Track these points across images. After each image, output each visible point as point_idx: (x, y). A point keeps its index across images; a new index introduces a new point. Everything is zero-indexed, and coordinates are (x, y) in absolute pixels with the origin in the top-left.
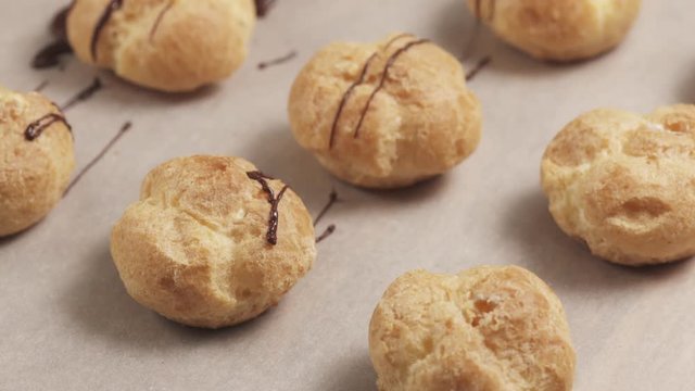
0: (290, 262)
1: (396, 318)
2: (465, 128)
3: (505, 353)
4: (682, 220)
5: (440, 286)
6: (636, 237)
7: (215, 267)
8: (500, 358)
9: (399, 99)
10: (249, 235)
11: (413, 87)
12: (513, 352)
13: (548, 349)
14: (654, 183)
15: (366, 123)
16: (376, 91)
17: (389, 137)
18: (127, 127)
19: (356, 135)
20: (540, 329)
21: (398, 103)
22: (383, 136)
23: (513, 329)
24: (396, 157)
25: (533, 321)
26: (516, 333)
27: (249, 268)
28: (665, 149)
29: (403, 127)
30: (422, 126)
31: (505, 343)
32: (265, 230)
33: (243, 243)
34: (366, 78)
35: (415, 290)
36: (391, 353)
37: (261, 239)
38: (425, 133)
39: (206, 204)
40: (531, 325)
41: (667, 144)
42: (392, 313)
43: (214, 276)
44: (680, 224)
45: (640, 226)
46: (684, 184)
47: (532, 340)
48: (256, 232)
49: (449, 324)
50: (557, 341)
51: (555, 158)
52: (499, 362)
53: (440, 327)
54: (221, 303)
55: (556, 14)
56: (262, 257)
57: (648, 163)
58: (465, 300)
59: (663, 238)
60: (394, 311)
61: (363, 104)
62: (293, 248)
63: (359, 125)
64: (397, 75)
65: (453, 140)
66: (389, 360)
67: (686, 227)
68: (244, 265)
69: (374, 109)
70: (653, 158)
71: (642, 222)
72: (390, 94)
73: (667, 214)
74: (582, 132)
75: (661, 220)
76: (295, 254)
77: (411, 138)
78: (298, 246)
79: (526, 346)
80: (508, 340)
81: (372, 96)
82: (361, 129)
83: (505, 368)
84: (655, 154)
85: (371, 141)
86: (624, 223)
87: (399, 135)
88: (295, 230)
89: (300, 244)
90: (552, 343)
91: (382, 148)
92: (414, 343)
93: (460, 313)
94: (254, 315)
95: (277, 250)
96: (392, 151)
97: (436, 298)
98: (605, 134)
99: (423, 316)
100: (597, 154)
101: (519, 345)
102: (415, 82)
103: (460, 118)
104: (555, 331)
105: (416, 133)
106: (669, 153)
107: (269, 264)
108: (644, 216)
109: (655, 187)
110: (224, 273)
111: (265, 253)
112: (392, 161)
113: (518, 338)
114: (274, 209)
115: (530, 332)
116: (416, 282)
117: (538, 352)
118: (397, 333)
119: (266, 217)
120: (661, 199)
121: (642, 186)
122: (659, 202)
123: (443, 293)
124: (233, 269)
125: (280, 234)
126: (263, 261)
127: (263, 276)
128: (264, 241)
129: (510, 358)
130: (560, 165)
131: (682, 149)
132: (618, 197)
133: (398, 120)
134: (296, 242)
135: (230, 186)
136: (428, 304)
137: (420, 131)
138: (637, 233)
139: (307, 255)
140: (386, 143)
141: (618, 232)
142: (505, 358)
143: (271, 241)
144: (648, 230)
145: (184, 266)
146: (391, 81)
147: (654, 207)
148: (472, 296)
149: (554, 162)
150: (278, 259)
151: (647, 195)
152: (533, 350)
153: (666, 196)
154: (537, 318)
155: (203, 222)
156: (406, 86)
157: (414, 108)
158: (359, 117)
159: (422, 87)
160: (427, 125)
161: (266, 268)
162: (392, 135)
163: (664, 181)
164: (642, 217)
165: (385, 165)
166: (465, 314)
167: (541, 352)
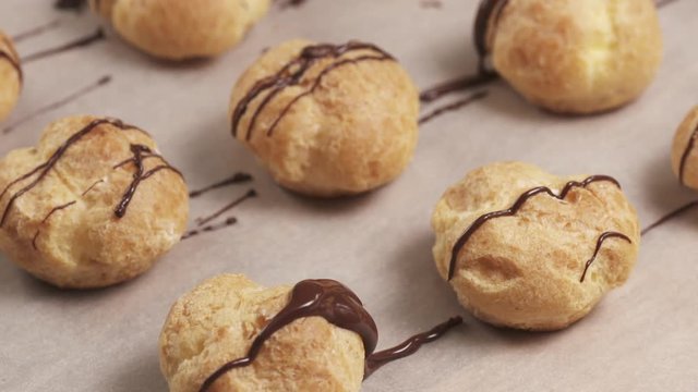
0: (135, 239)
1: (184, 314)
2: (382, 152)
3: (265, 373)
4: (533, 289)
5: (237, 293)
6: (484, 295)
7: (57, 226)
8: (260, 377)
9: (323, 107)
10: (101, 203)
11: (340, 99)
12: (275, 374)
13: (312, 381)
14: (514, 245)
15: (281, 125)
16: (303, 95)
17: (302, 143)
18: (105, 81)
19: (270, 133)
20: (309, 358)
21: (322, 111)
22: (295, 141)
23: (280, 352)
24: (307, 164)
25: (303, 348)
26: (282, 355)
27: (90, 235)
28: (541, 214)
29: (319, 136)
30: (336, 139)
31: (268, 364)
32: (116, 202)
33: (93, 209)
34: (301, 80)
35: (214, 292)
36: (168, 346)
37: (111, 209)
38: (336, 147)
39: (72, 164)
40: (300, 351)
41: (544, 210)
42: (182, 308)
43: (54, 235)
44: (530, 292)
45: (490, 285)
46: (544, 253)
47: (297, 367)
48: (108, 201)
49: (222, 332)
50: (325, 375)
51: (450, 200)
52: (256, 380)
53: (214, 333)
54: (57, 263)
55: (542, 61)
56: (105, 227)
57: (519, 224)
58: (249, 313)
59: (511, 303)
60: (185, 307)
61: (285, 104)
62: (142, 225)
63: (275, 125)
64: (328, 84)
65: (366, 160)
66: (165, 353)
67: (536, 297)
68: (87, 231)
69: (294, 112)
70: (526, 220)
71: (494, 282)
72: (317, 101)
73: (518, 279)
74: (478, 180)
75: (510, 284)
76: (142, 231)
77: (323, 149)
78: (149, 226)
79: (290, 372)
80: (271, 361)
81: (296, 99)
82: (276, 128)
83: (260, 387)
84: (528, 217)
85: (283, 143)
86: (475, 278)
87: (312, 143)
88: (151, 210)
89: (152, 223)
90: (319, 375)
91: (292, 152)
92: (189, 342)
93: (240, 323)
94: (103, 283)
95: (123, 225)
96: (304, 157)
97: (227, 303)
98: (496, 187)
99: (207, 318)
100: (482, 205)
101: (283, 369)
102: (342, 94)
103: (380, 140)
104: (326, 364)
105: (329, 144)
106: (544, 220)
107: (110, 235)
108: (496, 276)
109: (513, 249)
110: (67, 234)
111: (108, 224)
112: (303, 168)
113: (282, 362)
114: (134, 184)
115: (296, 360)
116: (219, 285)
117: (301, 381)
118: (178, 328)
119: (123, 190)
120: (516, 264)
121: (501, 246)
122: (515, 267)
123: (238, 300)
124: (76, 232)
125: (132, 208)
126: (105, 232)
127: (102, 246)
128: (113, 213)
129: (270, 379)
130: (451, 208)
131: (559, 219)
132: (474, 250)
133: (316, 128)
134: (147, 221)
135: (101, 152)
136: (218, 308)
137: (333, 143)
138: (485, 291)
139: (159, 237)
140: (298, 147)
141: (468, 286)
142: (266, 378)
143: (119, 214)
144: (496, 291)
145: (28, 219)
146: (321, 88)
147: (507, 269)
148: (258, 311)
149: (448, 203)
150: (120, 233)
151: (502, 255)
152: (297, 378)
153: (521, 261)
154: (310, 346)
155: (65, 182)
156: (333, 96)
157: (334, 120)
158: (277, 117)
159: (348, 100)
160: (340, 139)
161: (106, 238)
162: (306, 141)
163: (524, 246)
164: (494, 277)
165: (294, 170)
166: (244, 326)
167: (305, 382)
